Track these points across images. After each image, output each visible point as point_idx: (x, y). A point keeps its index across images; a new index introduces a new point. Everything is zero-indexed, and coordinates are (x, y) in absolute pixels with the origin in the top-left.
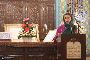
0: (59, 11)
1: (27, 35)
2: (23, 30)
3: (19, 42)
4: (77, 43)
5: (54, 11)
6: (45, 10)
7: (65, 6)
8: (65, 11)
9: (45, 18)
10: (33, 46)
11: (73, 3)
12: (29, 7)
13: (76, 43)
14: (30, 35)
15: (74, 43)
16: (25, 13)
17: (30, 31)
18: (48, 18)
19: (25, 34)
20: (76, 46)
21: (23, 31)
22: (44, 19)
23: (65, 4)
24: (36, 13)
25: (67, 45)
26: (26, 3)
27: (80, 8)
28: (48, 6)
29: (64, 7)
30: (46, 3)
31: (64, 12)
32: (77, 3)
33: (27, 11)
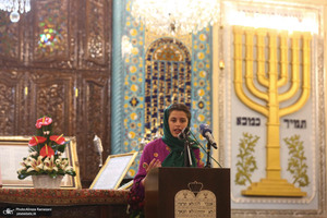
0: (122, 99)
1: (46, 168)
2: (34, 153)
3: (24, 191)
4: (206, 195)
5: (109, 99)
6: (82, 94)
7: (139, 85)
8: (139, 98)
9: (81, 119)
10: (66, 202)
11: (162, 78)
12: (34, 86)
13: (202, 194)
14: (56, 169)
15: (196, 194)
16: (23, 103)
17: (56, 157)
18: (90, 120)
19: (40, 166)
20: (203, 204)
21: (36, 157)
22: (77, 121)
23: (141, 80)
24: (55, 105)
25: (176, 199)
26: (27, 73)
27: (182, 90)
28: (91, 83)
29: (136, 88)
30: (84, 76)
31: (138, 102)
32: (176, 77)
33: (29, 97)
